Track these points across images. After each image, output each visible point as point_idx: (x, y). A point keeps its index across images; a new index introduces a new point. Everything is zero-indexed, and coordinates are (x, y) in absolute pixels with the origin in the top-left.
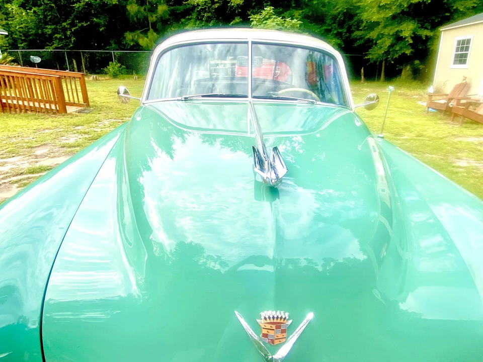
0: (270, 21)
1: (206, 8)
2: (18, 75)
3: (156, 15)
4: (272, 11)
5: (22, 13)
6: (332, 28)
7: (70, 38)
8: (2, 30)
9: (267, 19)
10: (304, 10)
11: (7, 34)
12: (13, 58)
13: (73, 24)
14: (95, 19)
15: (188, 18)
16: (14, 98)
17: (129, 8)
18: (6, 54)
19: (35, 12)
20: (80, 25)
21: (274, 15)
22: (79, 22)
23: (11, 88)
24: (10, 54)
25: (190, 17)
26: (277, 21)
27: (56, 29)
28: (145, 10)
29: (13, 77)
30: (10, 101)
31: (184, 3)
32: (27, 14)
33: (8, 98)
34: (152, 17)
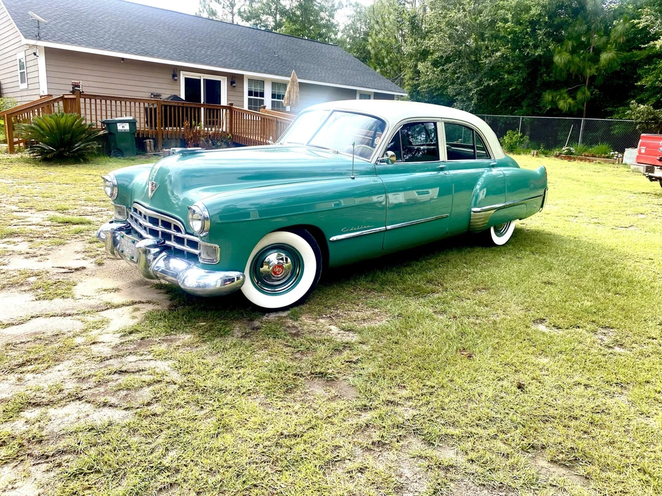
3: (596, 66)
5: (427, 72)
7: (472, 99)
14: (506, 76)
15: (649, 69)
17: (556, 58)
20: (486, 84)
22: (487, 81)
28: (584, 59)
31: (643, 46)
32: (434, 73)
34: (590, 69)
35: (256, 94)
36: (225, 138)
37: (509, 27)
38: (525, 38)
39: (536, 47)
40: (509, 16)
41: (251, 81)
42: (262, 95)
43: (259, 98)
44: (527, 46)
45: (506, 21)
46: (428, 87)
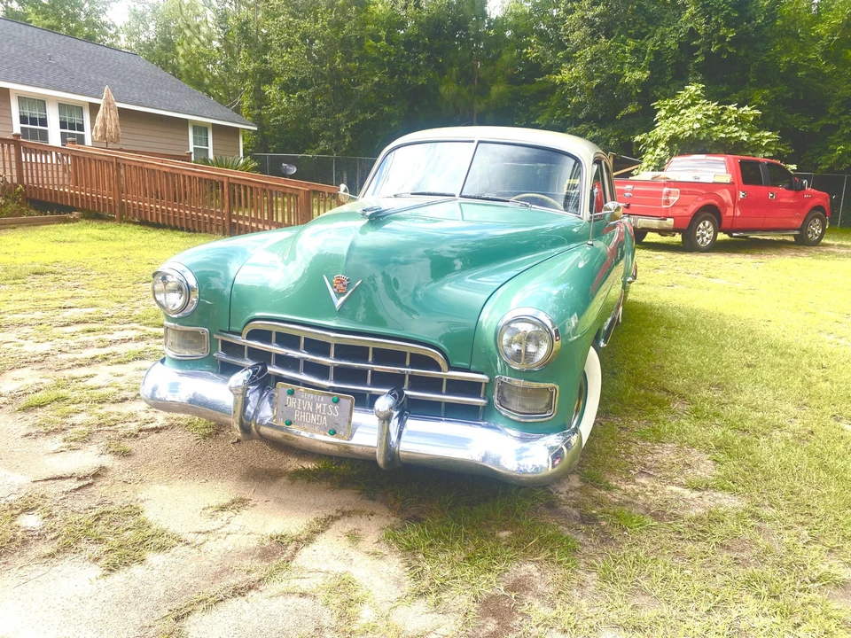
0: (693, 109)
1: (576, 88)
2: (258, 186)
3: (486, 101)
4: (699, 92)
5: (282, 99)
6: (840, 123)
7: (345, 137)
8: (251, 123)
9: (687, 107)
10: (775, 89)
11: (256, 129)
12: (257, 164)
13: (351, 117)
14: (386, 109)
15: (543, 106)
16: (247, 219)
17: (443, 89)
18: (248, 158)
19: (300, 97)
20: (361, 118)
21: (704, 98)
22: (361, 113)
23: (246, 207)
24: (254, 158)
25: (545, 104)
26: (707, 110)
27: (326, 123)
28: (470, 92)
29: (251, 188)
30: (241, 222)
31: (537, 80)
32: (289, 100)
33: (240, 218)
34: (480, 104)
35: (34, 121)
36: (10, 192)
37: (382, 47)
38: (401, 62)
39: (415, 74)
40: (383, 33)
41: (22, 100)
42: (44, 122)
43: (39, 127)
44: (405, 71)
45: (378, 39)
46: (283, 119)
